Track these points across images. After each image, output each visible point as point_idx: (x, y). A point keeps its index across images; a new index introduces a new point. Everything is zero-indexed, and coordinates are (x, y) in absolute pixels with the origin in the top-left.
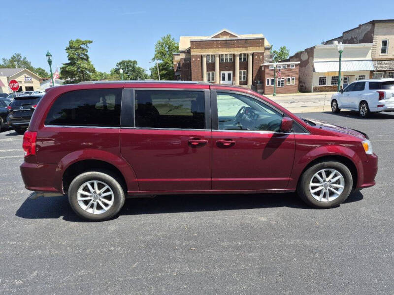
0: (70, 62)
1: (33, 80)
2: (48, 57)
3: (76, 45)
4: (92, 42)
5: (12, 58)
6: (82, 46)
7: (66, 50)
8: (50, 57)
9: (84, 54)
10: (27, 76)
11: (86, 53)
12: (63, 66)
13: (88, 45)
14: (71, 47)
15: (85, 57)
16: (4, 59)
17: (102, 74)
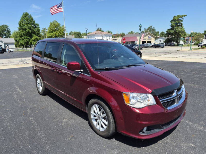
0: (171, 28)
1: (152, 38)
2: (140, 27)
3: (176, 18)
4: (186, 16)
5: (148, 28)
6: (180, 19)
7: (171, 21)
8: (141, 27)
9: (180, 23)
10: (149, 36)
11: (181, 22)
12: (167, 30)
13: (184, 17)
14: (174, 20)
15: (180, 25)
16: (145, 29)
17: (197, 34)
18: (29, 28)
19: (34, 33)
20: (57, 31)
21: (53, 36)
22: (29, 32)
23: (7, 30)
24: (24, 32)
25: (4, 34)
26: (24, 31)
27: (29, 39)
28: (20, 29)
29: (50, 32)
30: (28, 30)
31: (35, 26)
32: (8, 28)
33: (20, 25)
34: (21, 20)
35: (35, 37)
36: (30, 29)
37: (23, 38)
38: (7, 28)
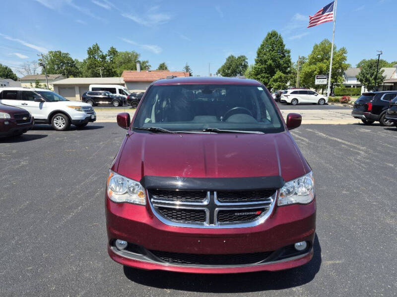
18: (272, 59)
19: (279, 66)
20: (325, 61)
21: (316, 70)
22: (270, 65)
23: (243, 64)
24: (263, 66)
25: (238, 72)
26: (262, 64)
27: (268, 77)
28: (257, 62)
29: (310, 64)
30: (270, 62)
31: (283, 53)
32: (246, 60)
33: (258, 54)
34: (262, 46)
35: (278, 74)
36: (274, 61)
37: (259, 76)
38: (244, 60)
